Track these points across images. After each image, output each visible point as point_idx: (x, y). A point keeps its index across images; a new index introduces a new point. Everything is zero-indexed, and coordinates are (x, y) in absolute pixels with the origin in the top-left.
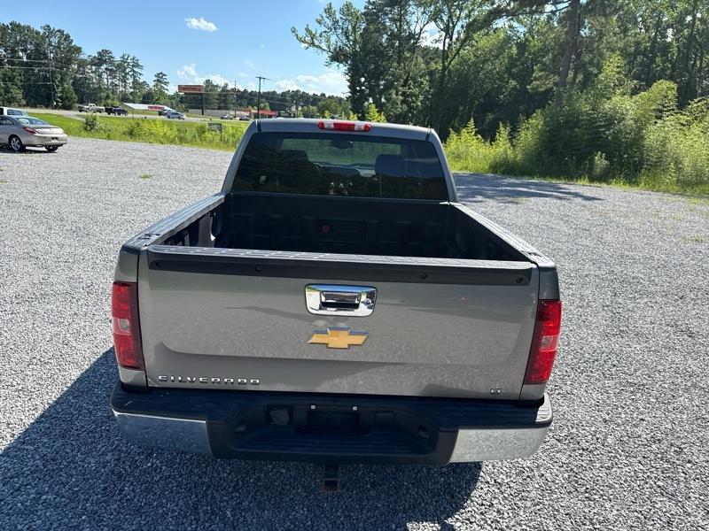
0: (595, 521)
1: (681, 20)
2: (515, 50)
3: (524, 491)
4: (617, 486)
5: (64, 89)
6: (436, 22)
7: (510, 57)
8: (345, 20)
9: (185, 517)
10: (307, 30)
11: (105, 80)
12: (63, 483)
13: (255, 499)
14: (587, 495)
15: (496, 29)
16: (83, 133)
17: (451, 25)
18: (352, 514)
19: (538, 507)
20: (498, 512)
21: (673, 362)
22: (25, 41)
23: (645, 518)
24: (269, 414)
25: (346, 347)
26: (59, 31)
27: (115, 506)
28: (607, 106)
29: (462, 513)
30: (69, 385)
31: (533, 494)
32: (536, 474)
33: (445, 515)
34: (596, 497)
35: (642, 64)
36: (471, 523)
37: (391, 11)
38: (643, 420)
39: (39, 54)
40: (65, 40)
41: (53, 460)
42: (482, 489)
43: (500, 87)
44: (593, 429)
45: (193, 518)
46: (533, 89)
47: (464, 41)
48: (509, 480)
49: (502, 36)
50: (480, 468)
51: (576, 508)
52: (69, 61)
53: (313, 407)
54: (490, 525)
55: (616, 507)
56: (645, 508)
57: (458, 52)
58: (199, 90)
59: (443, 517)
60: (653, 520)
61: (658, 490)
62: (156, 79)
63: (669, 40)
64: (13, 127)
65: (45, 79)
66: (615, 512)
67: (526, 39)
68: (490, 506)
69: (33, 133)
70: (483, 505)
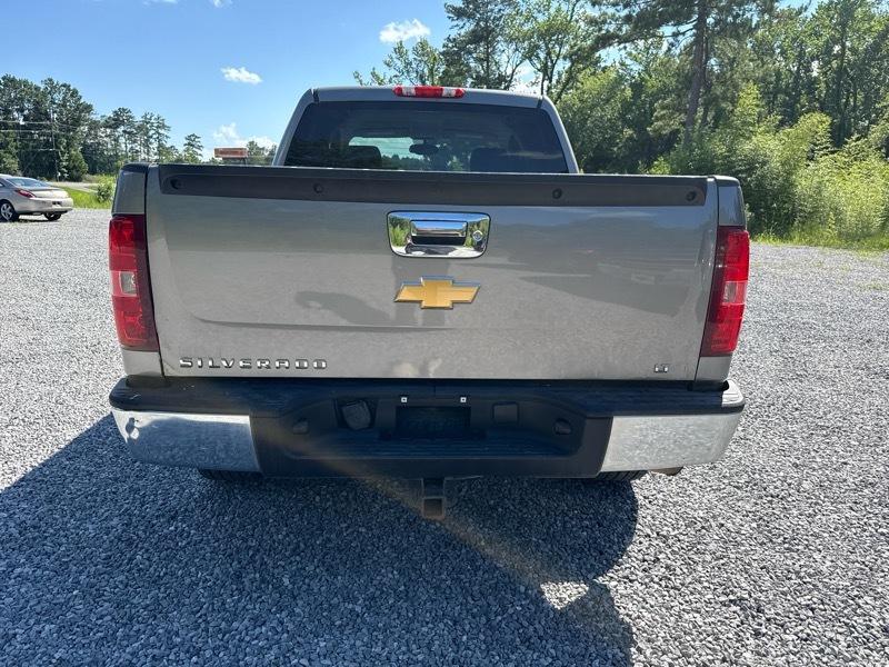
0: (802, 574)
1: (828, 50)
2: (629, 93)
3: (699, 543)
4: (825, 535)
5: (70, 157)
6: (531, 60)
7: (624, 101)
8: (420, 61)
9: (223, 586)
10: (373, 74)
11: (123, 146)
12: (46, 553)
13: (324, 563)
14: (786, 546)
15: (605, 68)
16: (95, 204)
17: (549, 64)
18: (463, 576)
19: (722, 561)
20: (667, 567)
21: (871, 404)
22: (22, 99)
23: (871, 570)
24: (341, 412)
25: (448, 304)
26: (64, 85)
27: (122, 578)
28: (746, 147)
29: (617, 571)
30: (62, 446)
31: (712, 546)
32: (714, 524)
33: (594, 574)
34: (800, 547)
35: (784, 104)
36: (631, 581)
37: (475, 49)
38: (846, 463)
39: (39, 114)
40: (72, 96)
41: (35, 527)
42: (641, 543)
43: (613, 138)
44: (782, 474)
45: (235, 587)
46: (655, 131)
47: (568, 81)
48: (676, 532)
49: (613, 75)
50: (636, 520)
51: (774, 561)
52: (77, 122)
53: (404, 400)
54: (657, 583)
55: (828, 558)
56: (868, 558)
57: (559, 97)
58: (242, 154)
59: (591, 576)
60: (883, 571)
61: (882, 538)
62: (187, 142)
63: (815, 74)
64: (4, 191)
65: (47, 144)
66: (829, 564)
67: (643, 79)
68: (654, 561)
69: (28, 196)
70: (644, 560)
